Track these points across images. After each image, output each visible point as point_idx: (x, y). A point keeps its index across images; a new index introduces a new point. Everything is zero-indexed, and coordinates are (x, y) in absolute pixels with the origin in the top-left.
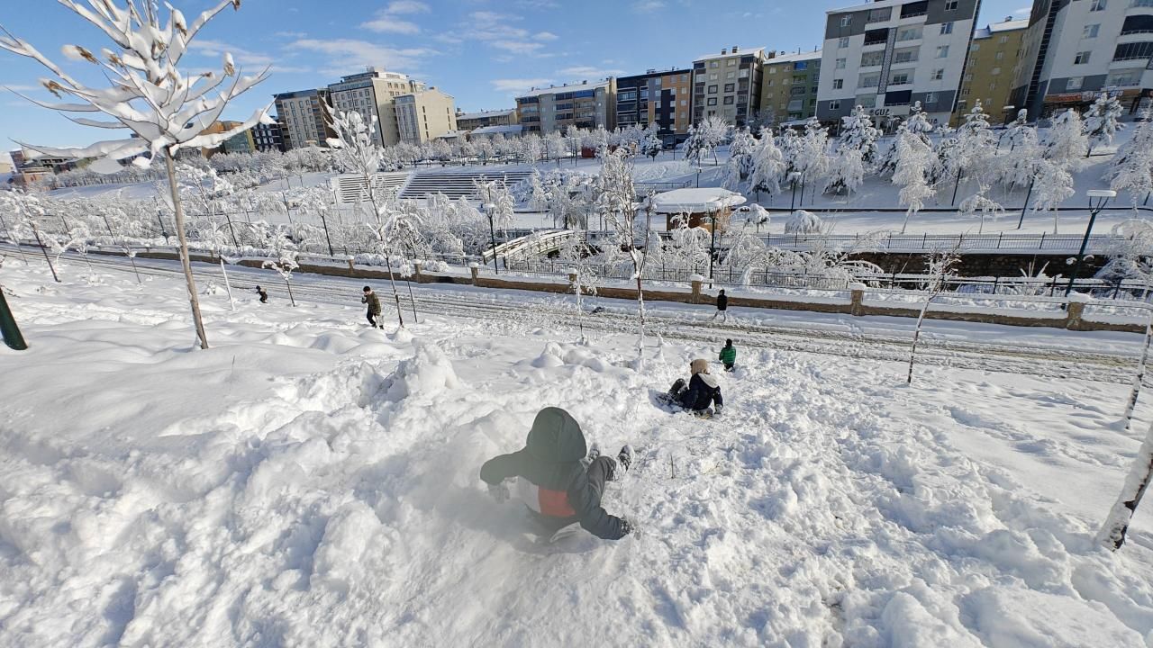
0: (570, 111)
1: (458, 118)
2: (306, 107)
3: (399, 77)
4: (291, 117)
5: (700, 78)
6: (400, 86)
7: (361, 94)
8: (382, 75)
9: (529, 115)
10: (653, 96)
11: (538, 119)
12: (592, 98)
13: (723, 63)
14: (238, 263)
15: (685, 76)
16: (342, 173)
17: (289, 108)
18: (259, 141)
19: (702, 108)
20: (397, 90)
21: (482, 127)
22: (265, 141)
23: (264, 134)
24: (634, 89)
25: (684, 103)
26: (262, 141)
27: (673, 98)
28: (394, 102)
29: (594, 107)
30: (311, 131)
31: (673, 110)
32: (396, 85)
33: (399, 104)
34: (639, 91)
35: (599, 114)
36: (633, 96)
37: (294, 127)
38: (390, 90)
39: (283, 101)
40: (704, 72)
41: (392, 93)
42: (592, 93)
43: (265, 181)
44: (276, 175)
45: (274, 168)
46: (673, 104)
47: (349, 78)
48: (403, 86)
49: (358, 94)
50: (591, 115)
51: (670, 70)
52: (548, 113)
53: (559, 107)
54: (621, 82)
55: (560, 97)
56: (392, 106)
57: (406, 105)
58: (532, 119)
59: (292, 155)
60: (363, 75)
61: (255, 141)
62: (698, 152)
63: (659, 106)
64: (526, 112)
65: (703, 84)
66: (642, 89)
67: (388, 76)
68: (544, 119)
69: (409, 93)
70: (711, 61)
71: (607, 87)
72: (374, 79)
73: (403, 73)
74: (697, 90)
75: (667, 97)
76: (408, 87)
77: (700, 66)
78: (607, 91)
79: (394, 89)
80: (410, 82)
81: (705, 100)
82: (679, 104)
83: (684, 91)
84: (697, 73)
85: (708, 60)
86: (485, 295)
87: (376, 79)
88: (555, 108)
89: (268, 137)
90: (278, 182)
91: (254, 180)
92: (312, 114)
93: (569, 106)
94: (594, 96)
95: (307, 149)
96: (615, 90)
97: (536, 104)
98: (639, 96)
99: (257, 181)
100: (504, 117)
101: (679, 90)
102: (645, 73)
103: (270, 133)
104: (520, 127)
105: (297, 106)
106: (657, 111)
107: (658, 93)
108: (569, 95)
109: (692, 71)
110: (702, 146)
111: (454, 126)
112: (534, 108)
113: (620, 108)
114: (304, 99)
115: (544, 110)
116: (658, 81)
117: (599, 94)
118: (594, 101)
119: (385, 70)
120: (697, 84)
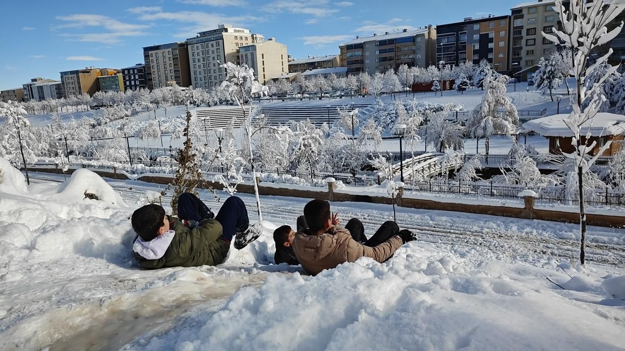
0: (392, 54)
1: (290, 63)
2: (167, 56)
3: (243, 31)
4: (155, 64)
5: (518, 23)
6: (244, 38)
7: (212, 46)
8: (231, 30)
9: (354, 59)
10: (471, 41)
11: (362, 62)
12: (412, 43)
13: (541, 9)
14: (138, 179)
15: (503, 22)
16: (198, 106)
17: (154, 58)
18: (128, 83)
19: (521, 48)
20: (241, 42)
21: (311, 70)
22: (133, 83)
23: (132, 78)
24: (454, 34)
25: (502, 44)
26: (130, 83)
27: (491, 40)
28: (238, 51)
29: (414, 50)
30: (169, 75)
31: (491, 50)
32: (241, 38)
33: (242, 52)
34: (457, 35)
35: (419, 56)
36: (453, 39)
37: (156, 72)
38: (236, 41)
39: (150, 52)
40: (522, 17)
41: (237, 44)
42: (413, 39)
43: (135, 113)
44: (145, 108)
45: (143, 103)
46: (491, 45)
47: (203, 34)
48: (246, 38)
49: (210, 45)
50: (411, 57)
51: (487, 17)
52: (371, 57)
53: (381, 52)
54: (440, 29)
55: (382, 43)
56: (237, 54)
57: (249, 53)
58: (356, 62)
59: (158, 93)
60: (215, 31)
61: (125, 83)
62: (550, 82)
63: (477, 47)
64: (352, 56)
65: (522, 27)
66: (460, 34)
67: (235, 31)
68: (367, 62)
69: (250, 44)
70: (529, 8)
71: (426, 33)
72: (224, 33)
73: (247, 29)
74: (515, 33)
75: (485, 40)
76: (250, 39)
77: (517, 13)
78: (427, 37)
79: (239, 41)
80: (252, 36)
81: (523, 42)
82: (497, 45)
83: (502, 33)
84: (516, 18)
85: (525, 7)
86: (417, 216)
87: (226, 33)
88: (377, 53)
89: (135, 80)
90: (146, 114)
91: (127, 112)
92: (172, 62)
93: (390, 50)
94: (414, 41)
95: (170, 88)
96: (434, 35)
97: (361, 49)
98: (458, 39)
99: (129, 113)
100: (329, 61)
101: (497, 33)
102: (463, 21)
103: (137, 77)
104: (345, 69)
105: (160, 55)
106: (475, 52)
107: (476, 37)
108: (391, 41)
109: (510, 16)
110: (554, 77)
111: (286, 69)
112: (358, 53)
113: (439, 50)
114: (166, 50)
115: (367, 54)
116: (476, 27)
117: (419, 39)
118: (414, 45)
119: (233, 27)
120: (514, 28)
